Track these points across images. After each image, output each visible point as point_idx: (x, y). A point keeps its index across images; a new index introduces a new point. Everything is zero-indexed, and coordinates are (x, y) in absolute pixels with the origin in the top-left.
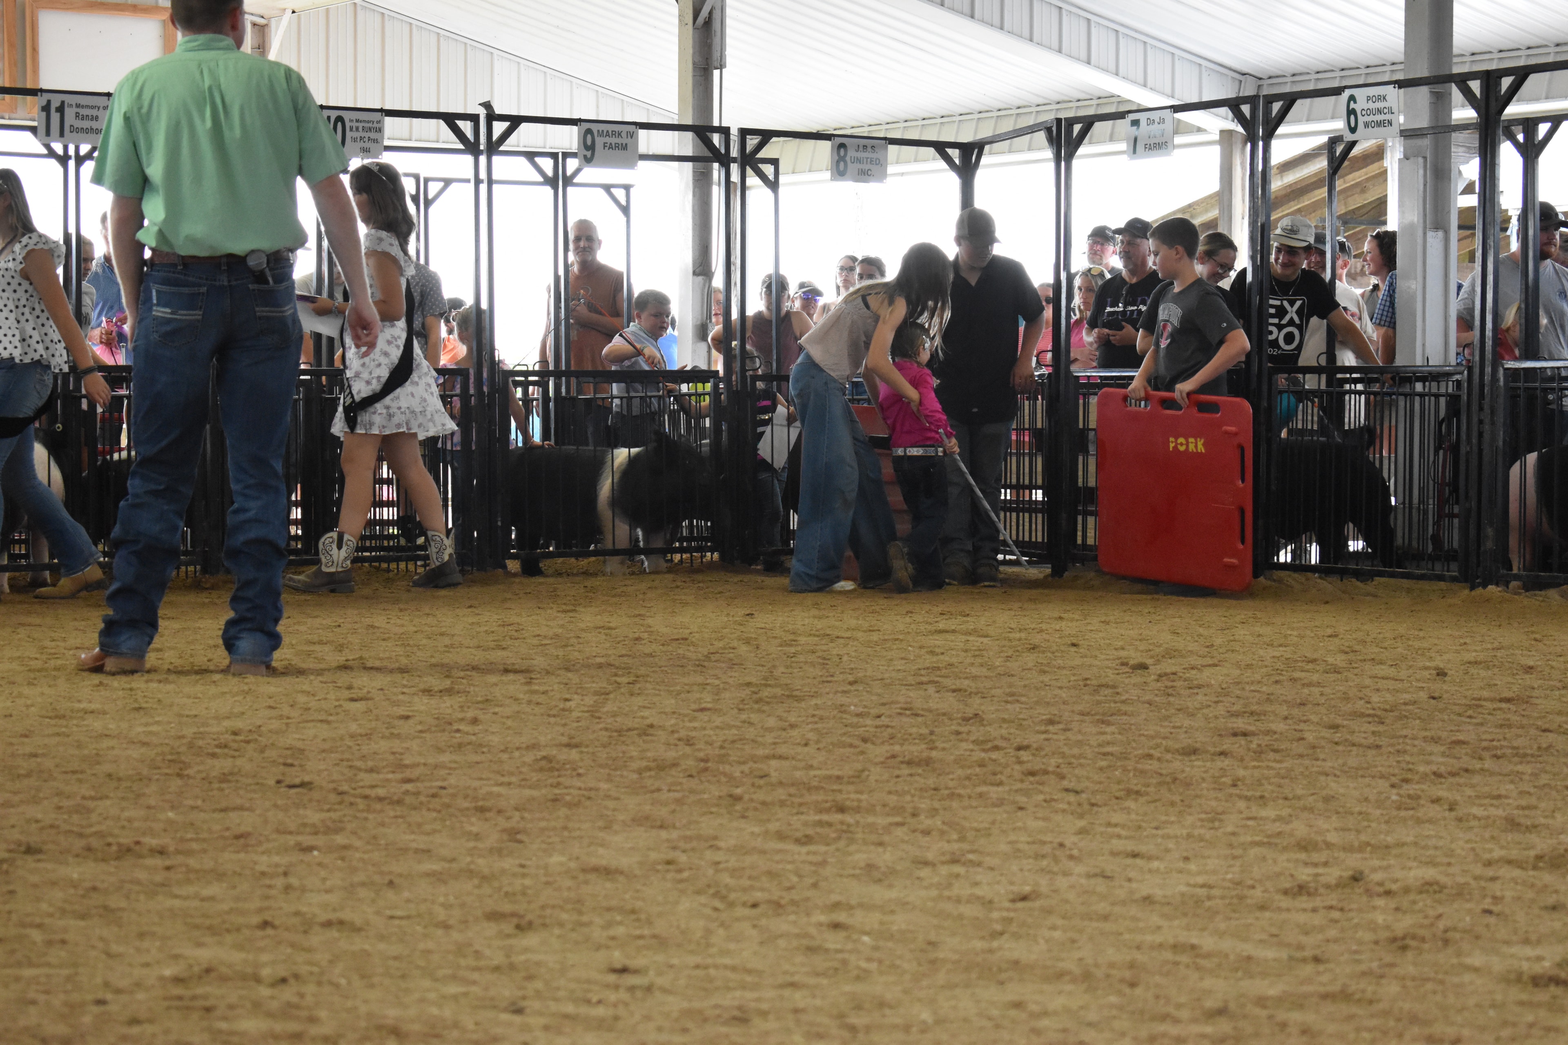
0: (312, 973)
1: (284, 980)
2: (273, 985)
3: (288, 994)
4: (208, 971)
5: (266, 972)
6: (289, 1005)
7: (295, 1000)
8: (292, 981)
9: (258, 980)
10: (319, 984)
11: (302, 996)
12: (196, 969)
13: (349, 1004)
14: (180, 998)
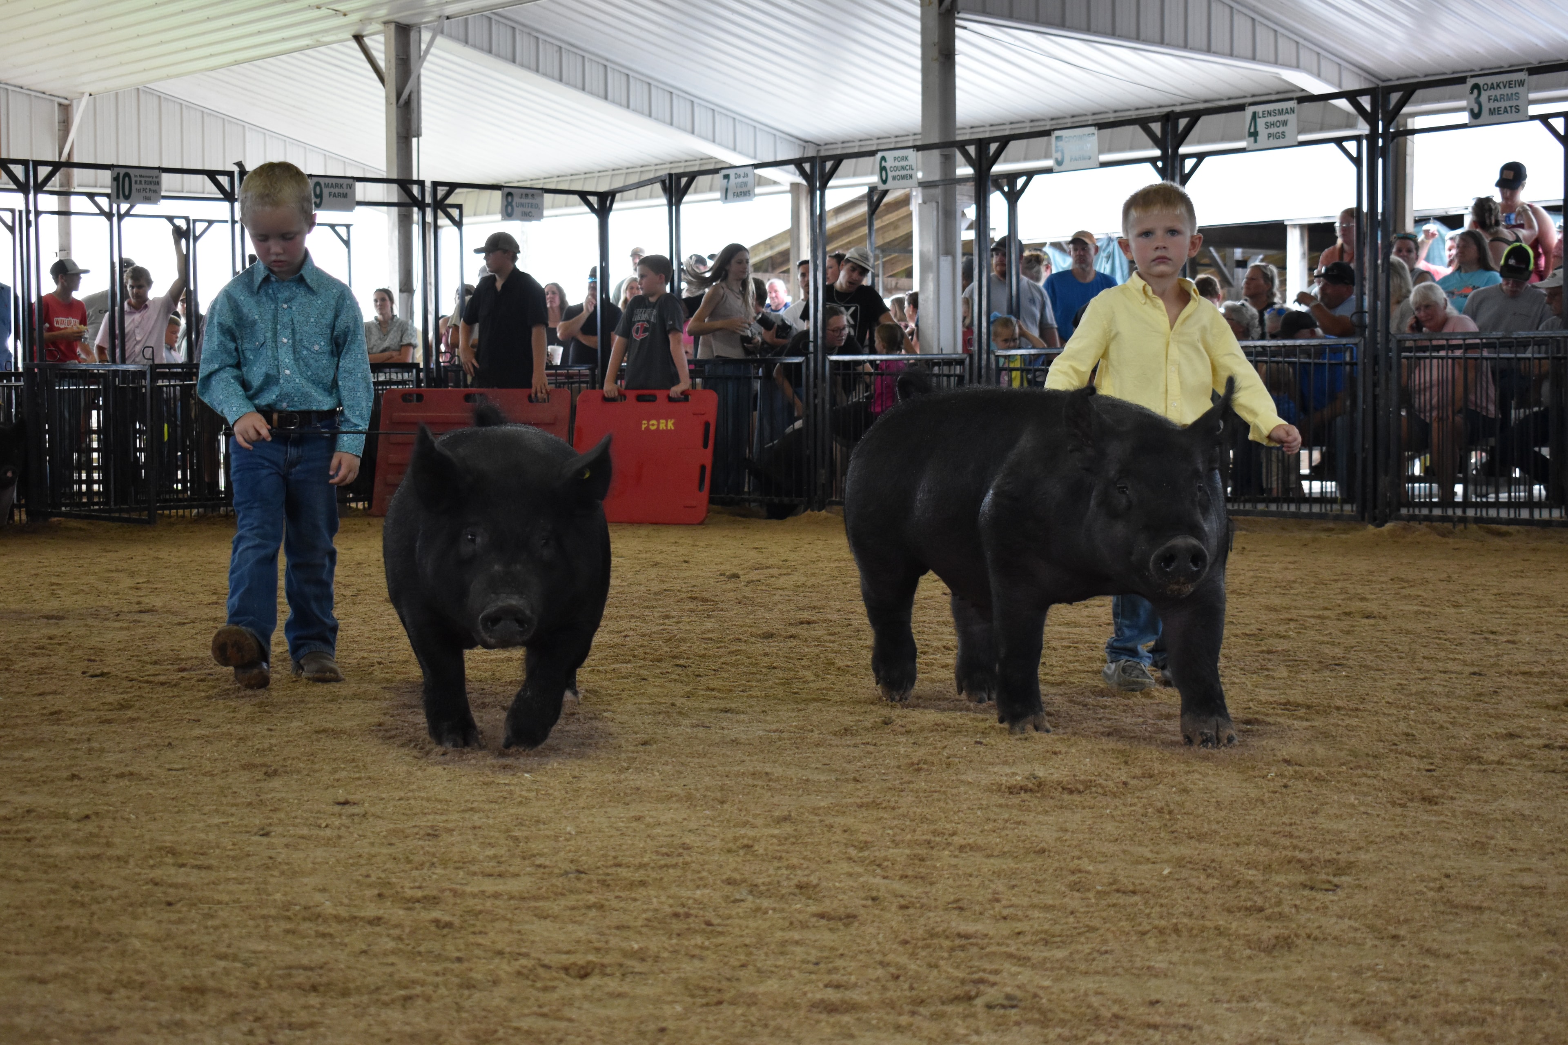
0: (108, 811)
1: (87, 817)
2: (79, 821)
3: (90, 827)
4: (28, 811)
5: (73, 811)
6: (91, 834)
7: (96, 831)
8: (93, 817)
9: (67, 817)
10: (114, 819)
11: (101, 828)
12: (20, 811)
13: (137, 833)
14: (7, 832)
